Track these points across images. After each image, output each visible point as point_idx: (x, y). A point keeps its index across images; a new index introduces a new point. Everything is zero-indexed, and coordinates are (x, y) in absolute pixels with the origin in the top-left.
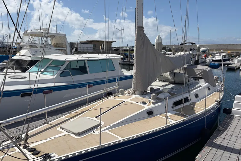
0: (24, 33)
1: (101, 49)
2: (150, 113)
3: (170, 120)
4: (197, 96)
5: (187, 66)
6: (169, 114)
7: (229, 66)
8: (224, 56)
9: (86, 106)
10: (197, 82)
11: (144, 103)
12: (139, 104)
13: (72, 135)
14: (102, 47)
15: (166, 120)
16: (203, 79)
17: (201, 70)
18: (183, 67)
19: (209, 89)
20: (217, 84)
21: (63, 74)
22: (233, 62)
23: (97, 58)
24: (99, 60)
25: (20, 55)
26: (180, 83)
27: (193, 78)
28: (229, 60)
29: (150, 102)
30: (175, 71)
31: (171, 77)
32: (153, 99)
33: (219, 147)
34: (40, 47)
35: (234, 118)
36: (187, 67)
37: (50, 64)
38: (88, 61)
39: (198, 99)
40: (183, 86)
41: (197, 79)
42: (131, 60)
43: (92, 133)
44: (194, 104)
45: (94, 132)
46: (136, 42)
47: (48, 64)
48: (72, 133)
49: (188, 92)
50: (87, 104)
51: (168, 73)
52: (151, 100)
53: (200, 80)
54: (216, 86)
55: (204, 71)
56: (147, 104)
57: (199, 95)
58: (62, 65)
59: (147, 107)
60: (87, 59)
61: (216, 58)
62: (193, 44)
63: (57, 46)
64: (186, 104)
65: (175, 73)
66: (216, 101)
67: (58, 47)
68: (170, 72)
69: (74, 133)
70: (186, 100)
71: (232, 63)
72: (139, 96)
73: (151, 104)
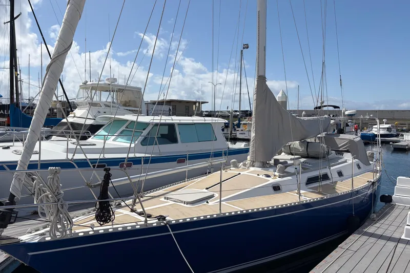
0: (82, 84)
1: (194, 109)
2: (277, 188)
3: (303, 197)
4: (340, 174)
5: (324, 135)
6: (302, 192)
7: (396, 144)
8: (388, 129)
9: (185, 182)
10: (341, 156)
11: (268, 176)
12: (261, 176)
13: (183, 204)
14: (196, 107)
15: (298, 197)
16: (349, 152)
17: (345, 140)
18: (319, 136)
19: (359, 167)
20: (371, 162)
21: (144, 142)
22: (403, 138)
23: (192, 121)
24: (195, 124)
25: (74, 117)
26: (316, 156)
27: (334, 152)
28: (397, 136)
29: (275, 175)
30: (309, 140)
31: (303, 148)
32: (279, 172)
33: (372, 235)
34: (105, 105)
35: (396, 207)
36: (324, 137)
37: (127, 127)
38: (179, 124)
39: (342, 178)
40: (320, 161)
41: (340, 153)
42: (233, 132)
43: (205, 203)
44: (336, 183)
45: (207, 202)
46: (255, 96)
47: (123, 128)
48: (182, 202)
49: (328, 167)
50: (186, 179)
51: (298, 142)
52: (276, 174)
53: (345, 154)
54: (370, 164)
55: (351, 141)
56: (272, 177)
57: (344, 173)
58: (144, 130)
59: (271, 180)
60: (179, 121)
61: (374, 132)
62: (335, 107)
63: (127, 105)
64: (324, 183)
65: (308, 142)
66: (368, 181)
67: (129, 106)
68: (300, 141)
69: (185, 202)
70: (325, 177)
71: (401, 140)
72: (259, 169)
73: (277, 177)
